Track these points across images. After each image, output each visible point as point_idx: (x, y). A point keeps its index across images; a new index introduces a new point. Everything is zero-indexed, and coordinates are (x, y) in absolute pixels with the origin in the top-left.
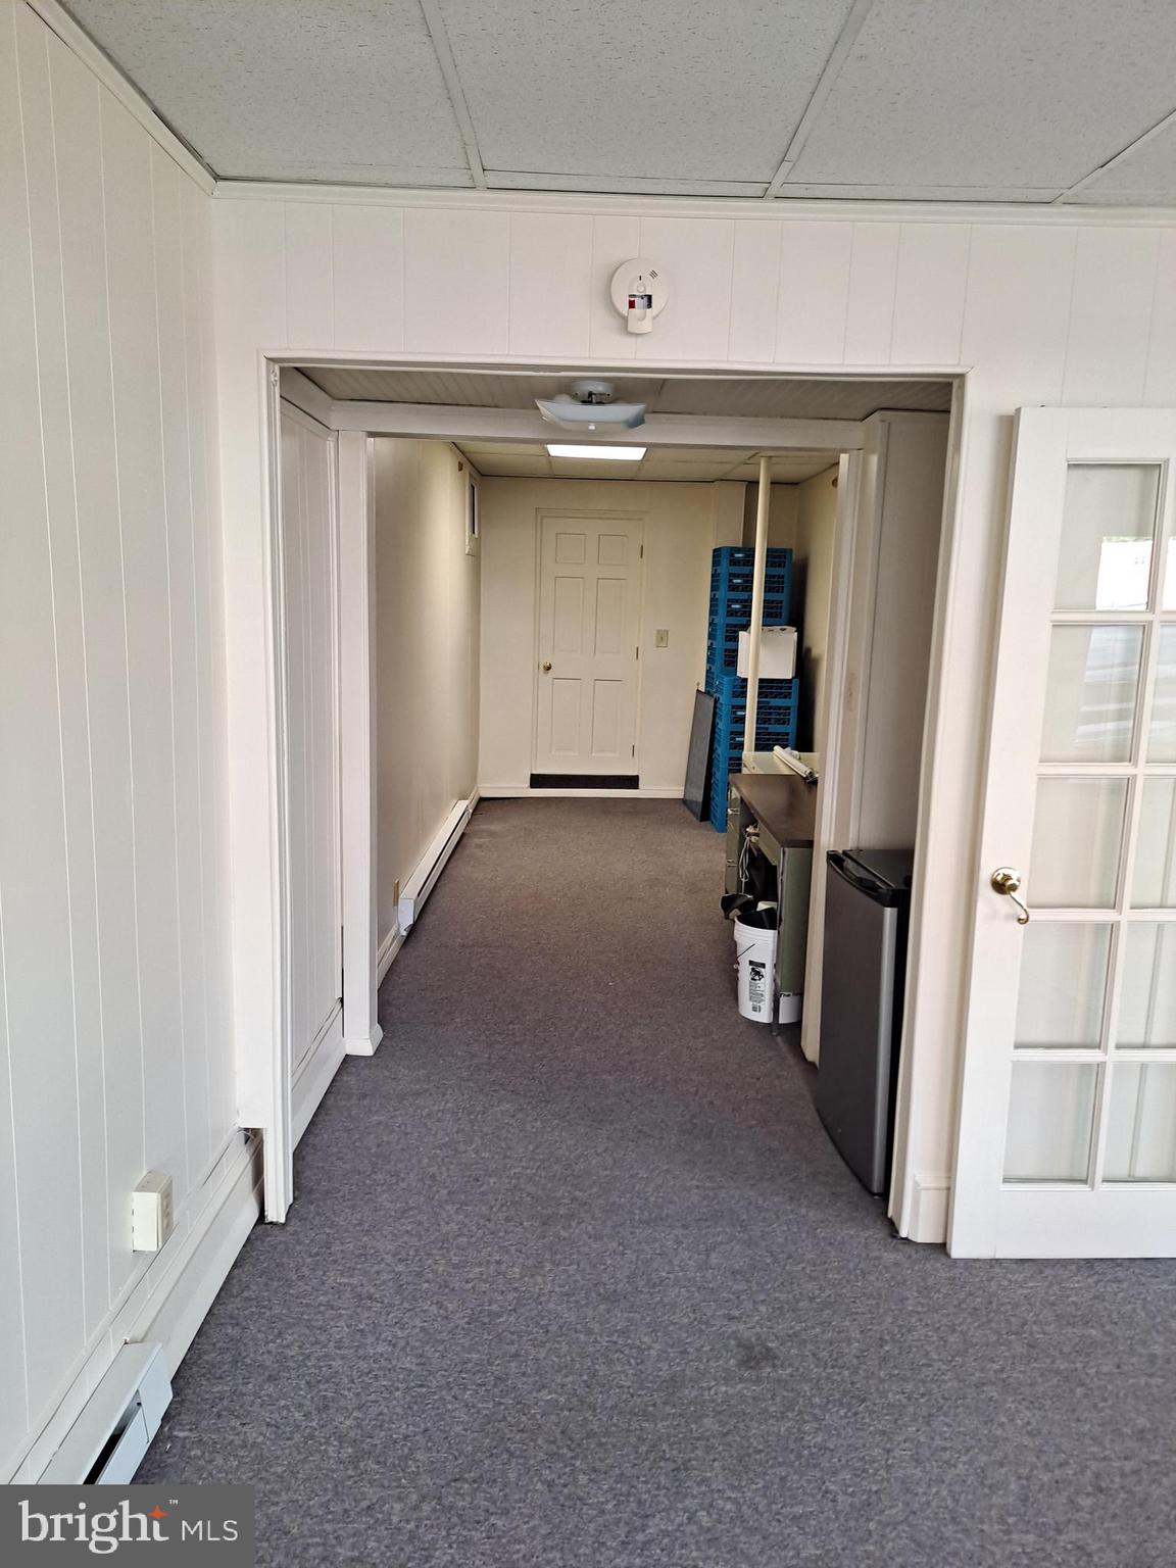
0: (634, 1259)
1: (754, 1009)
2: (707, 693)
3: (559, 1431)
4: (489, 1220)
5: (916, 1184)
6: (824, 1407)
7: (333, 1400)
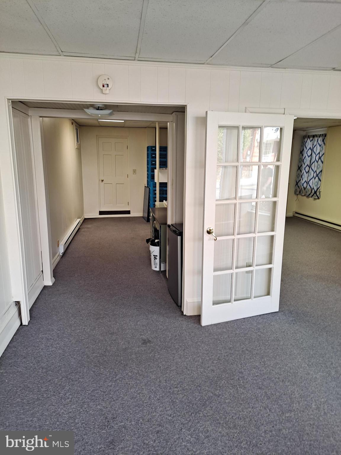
0: (119, 325)
1: (155, 267)
2: (148, 187)
3: (97, 361)
4: (82, 320)
5: (186, 301)
6: (161, 350)
7: (41, 361)
